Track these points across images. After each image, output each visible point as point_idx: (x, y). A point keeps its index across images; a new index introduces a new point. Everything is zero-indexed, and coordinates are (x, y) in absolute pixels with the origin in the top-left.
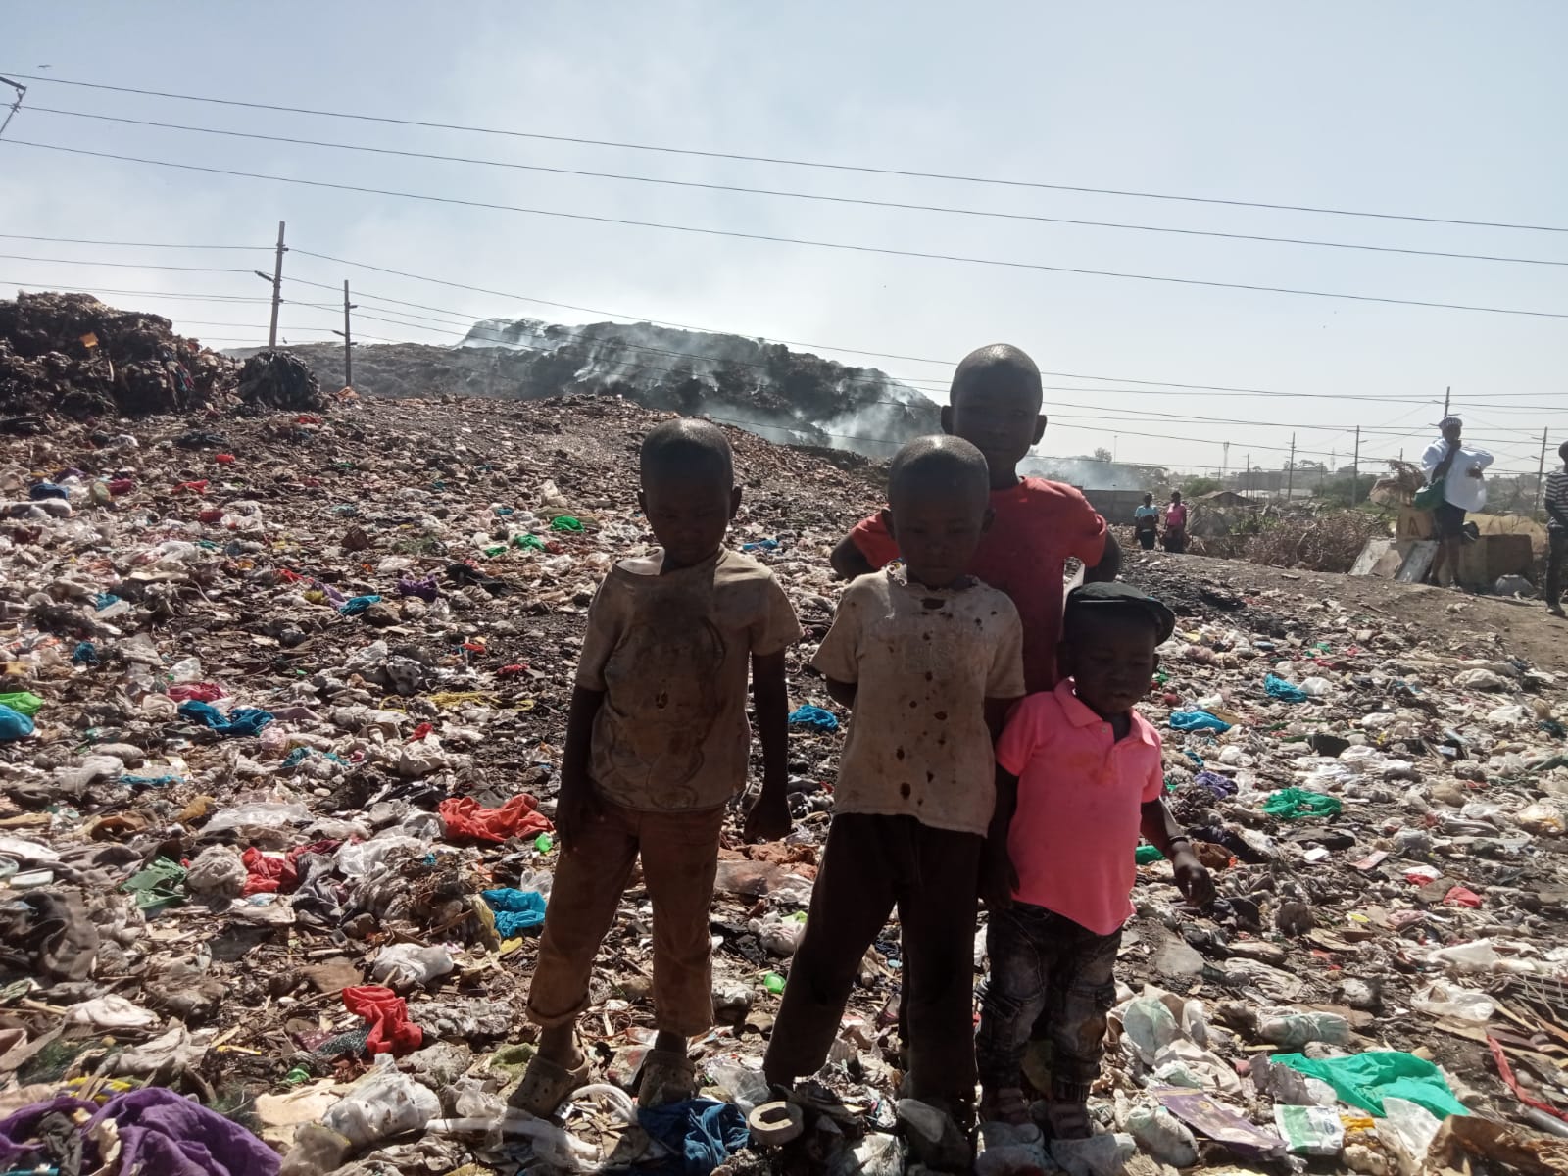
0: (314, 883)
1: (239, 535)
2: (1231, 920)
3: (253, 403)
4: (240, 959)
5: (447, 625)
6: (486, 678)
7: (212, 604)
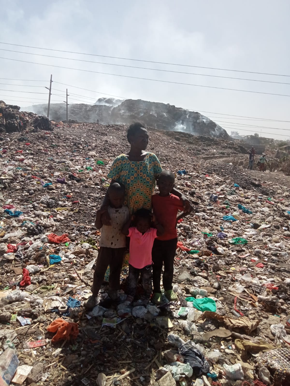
0: (19, 251)
1: (27, 165)
2: (203, 268)
3: (37, 129)
4: (2, 266)
5: (65, 190)
6: (70, 204)
7: (17, 184)
